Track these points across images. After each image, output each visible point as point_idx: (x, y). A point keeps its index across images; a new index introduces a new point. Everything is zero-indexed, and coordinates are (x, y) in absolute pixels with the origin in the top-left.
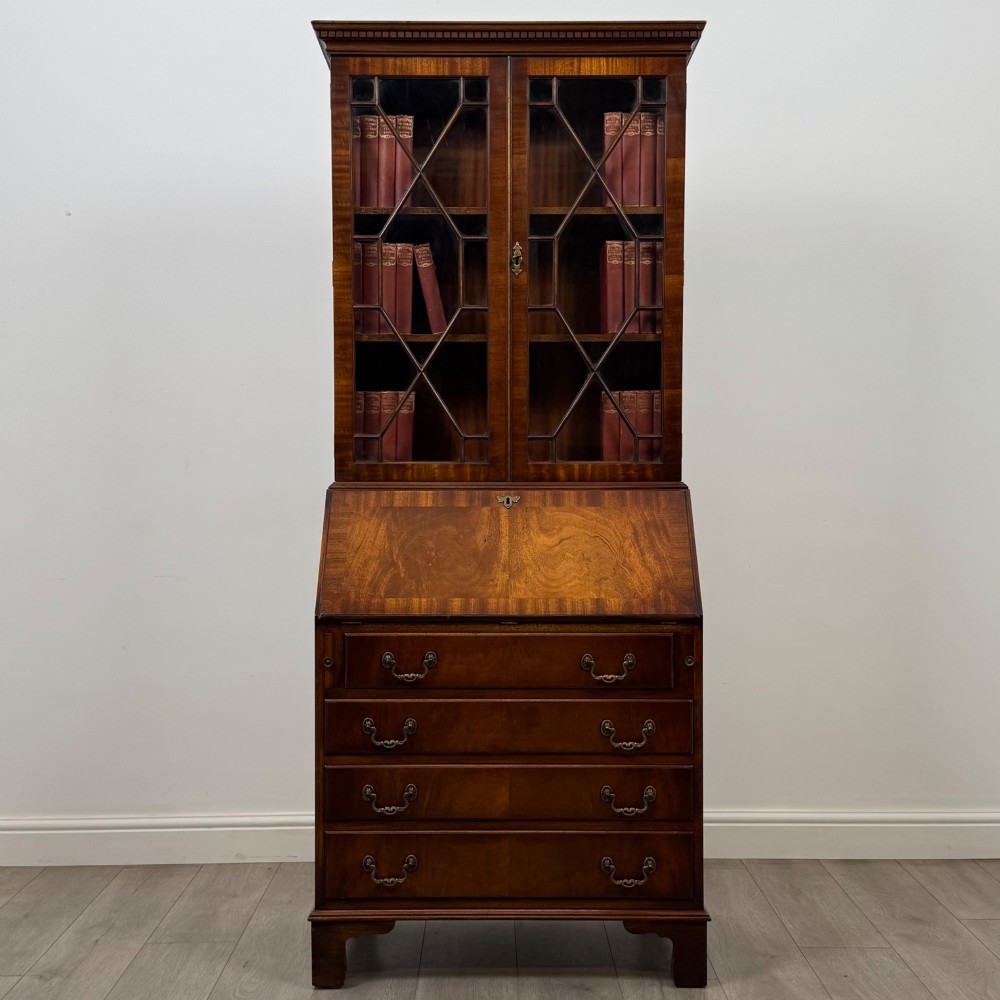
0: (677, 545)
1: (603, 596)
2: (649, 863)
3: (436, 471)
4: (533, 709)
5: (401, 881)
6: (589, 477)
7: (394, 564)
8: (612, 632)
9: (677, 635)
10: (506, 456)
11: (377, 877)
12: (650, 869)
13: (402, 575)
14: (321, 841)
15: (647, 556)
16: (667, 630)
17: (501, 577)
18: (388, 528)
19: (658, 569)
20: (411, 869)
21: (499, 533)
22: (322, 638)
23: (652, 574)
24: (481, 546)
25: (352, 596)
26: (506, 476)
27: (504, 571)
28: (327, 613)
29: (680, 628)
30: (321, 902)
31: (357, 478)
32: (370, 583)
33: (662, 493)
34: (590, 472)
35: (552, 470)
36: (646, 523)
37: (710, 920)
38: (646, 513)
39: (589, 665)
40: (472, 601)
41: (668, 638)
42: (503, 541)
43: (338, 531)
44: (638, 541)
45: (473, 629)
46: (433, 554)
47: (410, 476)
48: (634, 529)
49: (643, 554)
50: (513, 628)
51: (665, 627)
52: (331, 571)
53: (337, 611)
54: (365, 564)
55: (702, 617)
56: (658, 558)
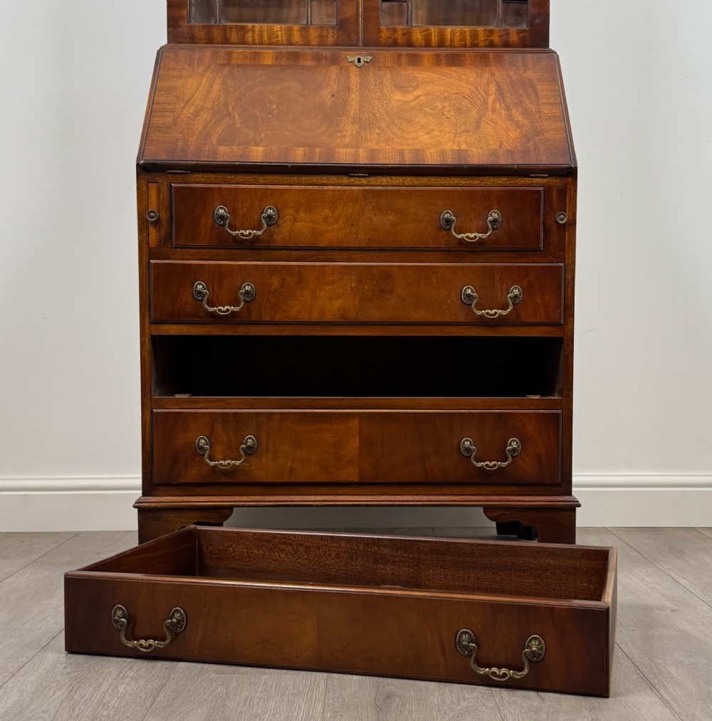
0: (547, 101)
1: (464, 147)
2: (514, 444)
3: (279, 34)
4: (386, 275)
5: (238, 463)
6: (448, 43)
7: (229, 114)
8: (475, 184)
9: (548, 189)
10: (357, 19)
11: (211, 458)
12: (514, 450)
13: (238, 125)
14: (148, 419)
15: (514, 111)
16: (538, 183)
17: (350, 129)
18: (224, 83)
19: (526, 122)
20: (250, 451)
21: (348, 89)
22: (144, 188)
23: (519, 127)
24: (329, 101)
25: (180, 144)
26: (358, 41)
27: (354, 123)
28: (149, 157)
29: (553, 181)
30: (149, 486)
31: (192, 40)
32: (201, 133)
33: (529, 55)
34: (449, 37)
35: (408, 34)
36: (512, 82)
37: (579, 506)
38: (512, 73)
39: (448, 221)
40: (317, 150)
41: (539, 192)
42: (353, 96)
43: (168, 84)
44: (503, 98)
45: (319, 181)
46: (274, 107)
47: (250, 40)
48: (499, 87)
49: (508, 109)
50: (364, 181)
51: (535, 180)
52: (158, 121)
53: (162, 157)
54: (196, 114)
55: (576, 168)
56: (526, 113)
